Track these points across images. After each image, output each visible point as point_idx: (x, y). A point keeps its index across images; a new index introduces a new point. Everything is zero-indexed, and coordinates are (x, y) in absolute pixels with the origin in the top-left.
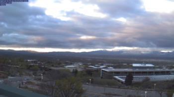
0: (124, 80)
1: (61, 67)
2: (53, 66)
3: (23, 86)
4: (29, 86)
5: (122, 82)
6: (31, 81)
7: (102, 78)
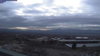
0: (71, 47)
1: (35, 39)
2: (30, 38)
3: (13, 50)
4: (17, 50)
5: (70, 48)
6: (18, 47)
7: (58, 45)
